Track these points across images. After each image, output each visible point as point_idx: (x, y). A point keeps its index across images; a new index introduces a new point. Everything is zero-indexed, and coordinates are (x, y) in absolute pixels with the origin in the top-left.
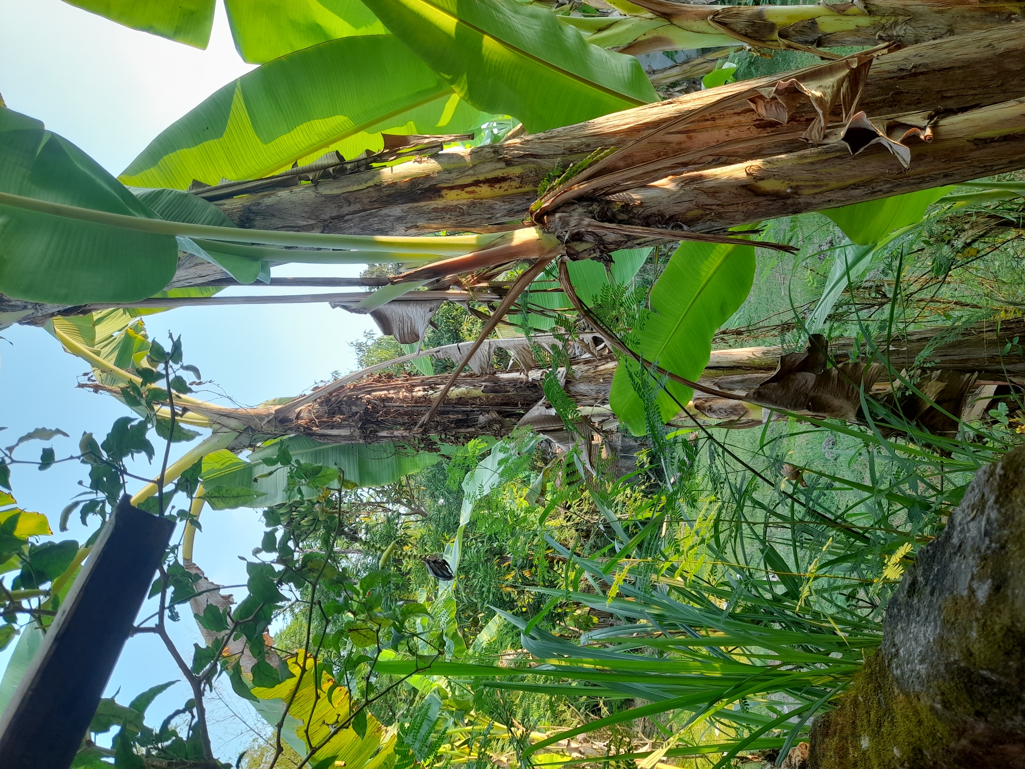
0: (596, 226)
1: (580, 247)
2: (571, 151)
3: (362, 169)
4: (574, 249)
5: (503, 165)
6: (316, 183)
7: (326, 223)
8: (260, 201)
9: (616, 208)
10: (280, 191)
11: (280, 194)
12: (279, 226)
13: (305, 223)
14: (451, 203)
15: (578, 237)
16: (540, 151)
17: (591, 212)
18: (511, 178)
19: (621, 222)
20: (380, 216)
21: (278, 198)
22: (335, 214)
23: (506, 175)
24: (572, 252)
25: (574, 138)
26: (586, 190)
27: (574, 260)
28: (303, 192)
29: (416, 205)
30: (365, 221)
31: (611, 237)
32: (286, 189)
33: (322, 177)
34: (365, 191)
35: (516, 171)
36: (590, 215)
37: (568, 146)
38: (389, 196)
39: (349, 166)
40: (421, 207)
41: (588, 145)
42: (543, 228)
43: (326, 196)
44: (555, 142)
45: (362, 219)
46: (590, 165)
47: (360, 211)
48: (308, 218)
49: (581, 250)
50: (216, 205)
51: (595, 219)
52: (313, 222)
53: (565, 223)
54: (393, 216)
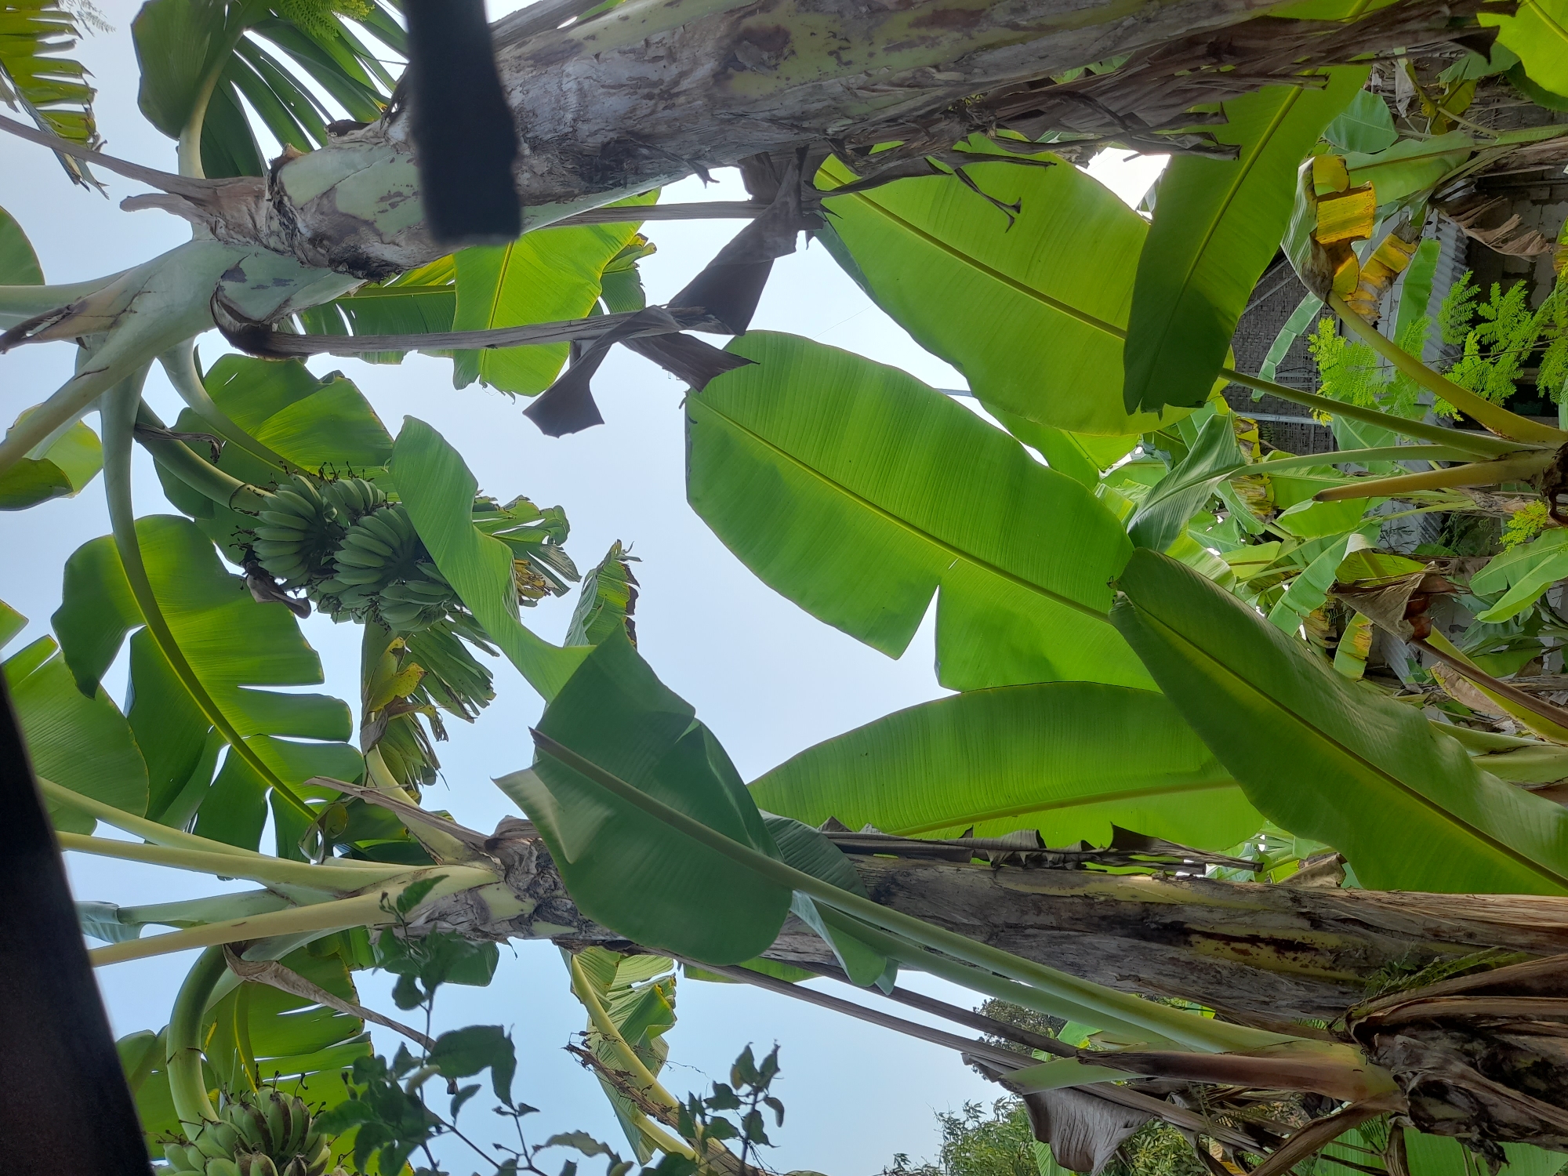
0: (1478, 1083)
1: (1439, 1110)
2: (1437, 935)
3: (1069, 866)
4: (1424, 1110)
5: (1306, 924)
6: (996, 867)
7: (996, 930)
8: (911, 871)
9: (1524, 1063)
10: (942, 864)
11: (942, 868)
12: (927, 914)
13: (965, 921)
14: (1203, 959)
15: (1435, 1090)
16: (1377, 921)
17: (1468, 1054)
18: (1316, 950)
19: (1530, 1092)
20: (1083, 945)
21: (938, 874)
22: (1013, 920)
23: (1308, 941)
24: (1421, 1114)
25: (1445, 916)
26: (1462, 1012)
27: (1424, 1130)
28: (973, 875)
29: (1144, 944)
30: (1056, 944)
31: (1506, 1112)
32: (952, 864)
33: (1008, 861)
34: (1067, 900)
35: (1329, 939)
36: (1467, 1059)
37: (1432, 925)
38: (1104, 918)
39: (1050, 857)
40: (1151, 950)
41: (1471, 935)
42: (1369, 1053)
43: (1008, 891)
44: (1407, 913)
45: (1052, 941)
46: (1473, 970)
47: (1053, 928)
48: (972, 914)
49: (1441, 1117)
50: (851, 860)
51: (1476, 1069)
52: (977, 922)
53: (1414, 1058)
54: (1104, 950)
